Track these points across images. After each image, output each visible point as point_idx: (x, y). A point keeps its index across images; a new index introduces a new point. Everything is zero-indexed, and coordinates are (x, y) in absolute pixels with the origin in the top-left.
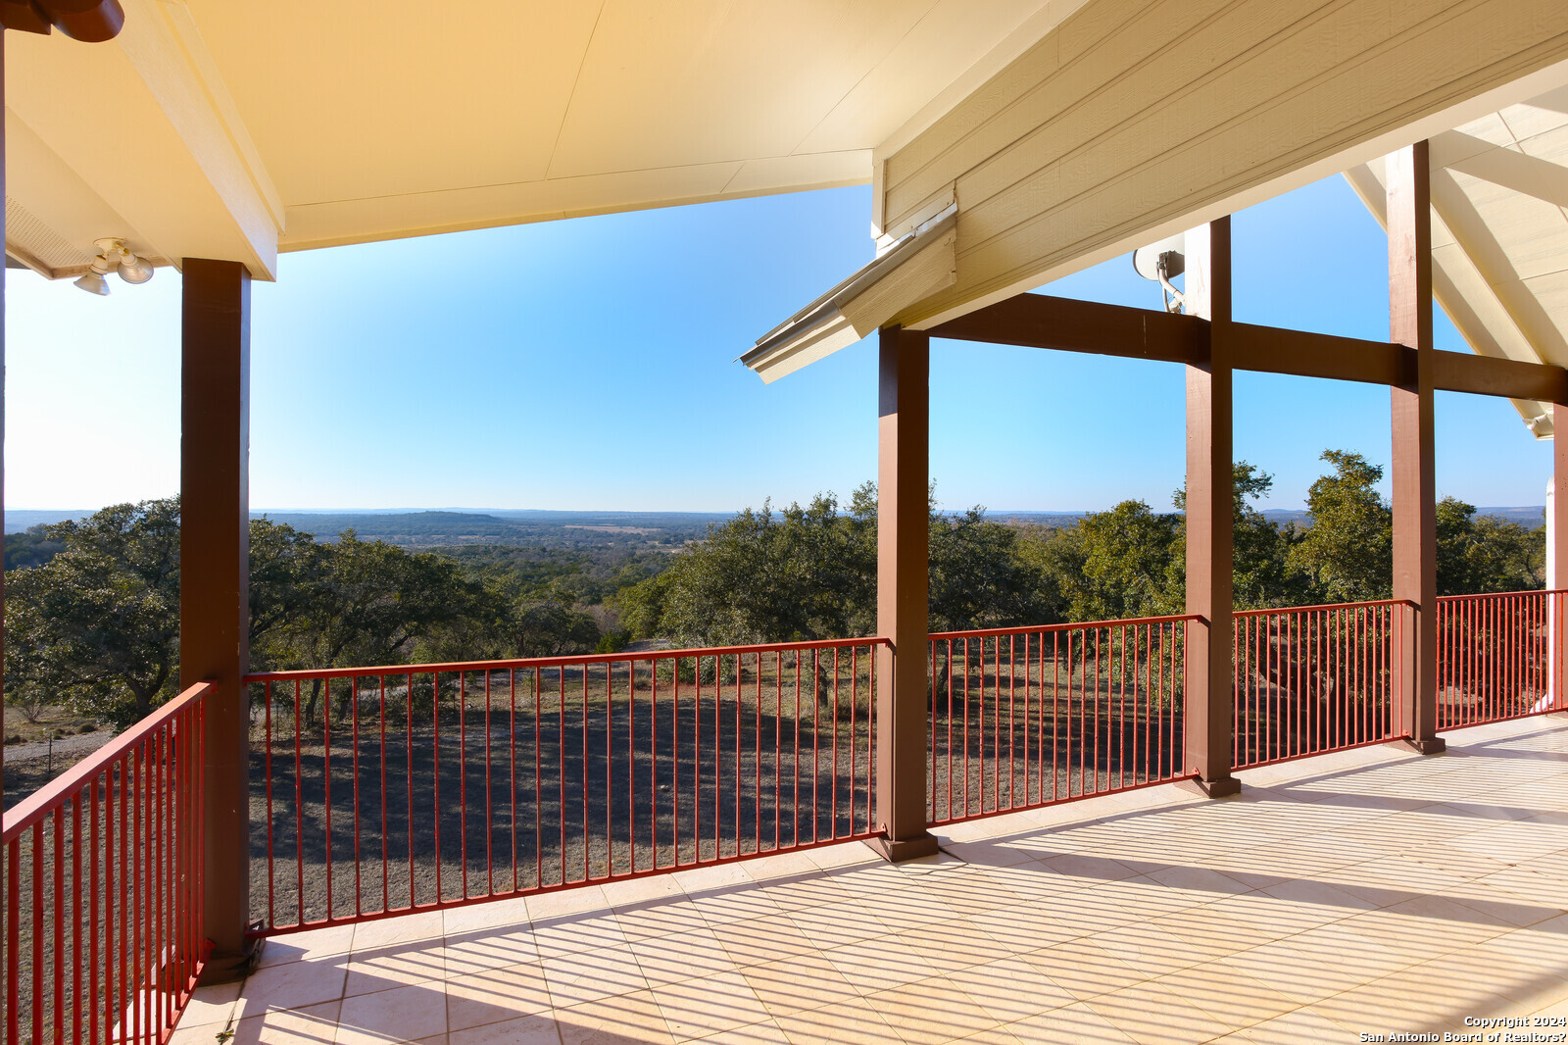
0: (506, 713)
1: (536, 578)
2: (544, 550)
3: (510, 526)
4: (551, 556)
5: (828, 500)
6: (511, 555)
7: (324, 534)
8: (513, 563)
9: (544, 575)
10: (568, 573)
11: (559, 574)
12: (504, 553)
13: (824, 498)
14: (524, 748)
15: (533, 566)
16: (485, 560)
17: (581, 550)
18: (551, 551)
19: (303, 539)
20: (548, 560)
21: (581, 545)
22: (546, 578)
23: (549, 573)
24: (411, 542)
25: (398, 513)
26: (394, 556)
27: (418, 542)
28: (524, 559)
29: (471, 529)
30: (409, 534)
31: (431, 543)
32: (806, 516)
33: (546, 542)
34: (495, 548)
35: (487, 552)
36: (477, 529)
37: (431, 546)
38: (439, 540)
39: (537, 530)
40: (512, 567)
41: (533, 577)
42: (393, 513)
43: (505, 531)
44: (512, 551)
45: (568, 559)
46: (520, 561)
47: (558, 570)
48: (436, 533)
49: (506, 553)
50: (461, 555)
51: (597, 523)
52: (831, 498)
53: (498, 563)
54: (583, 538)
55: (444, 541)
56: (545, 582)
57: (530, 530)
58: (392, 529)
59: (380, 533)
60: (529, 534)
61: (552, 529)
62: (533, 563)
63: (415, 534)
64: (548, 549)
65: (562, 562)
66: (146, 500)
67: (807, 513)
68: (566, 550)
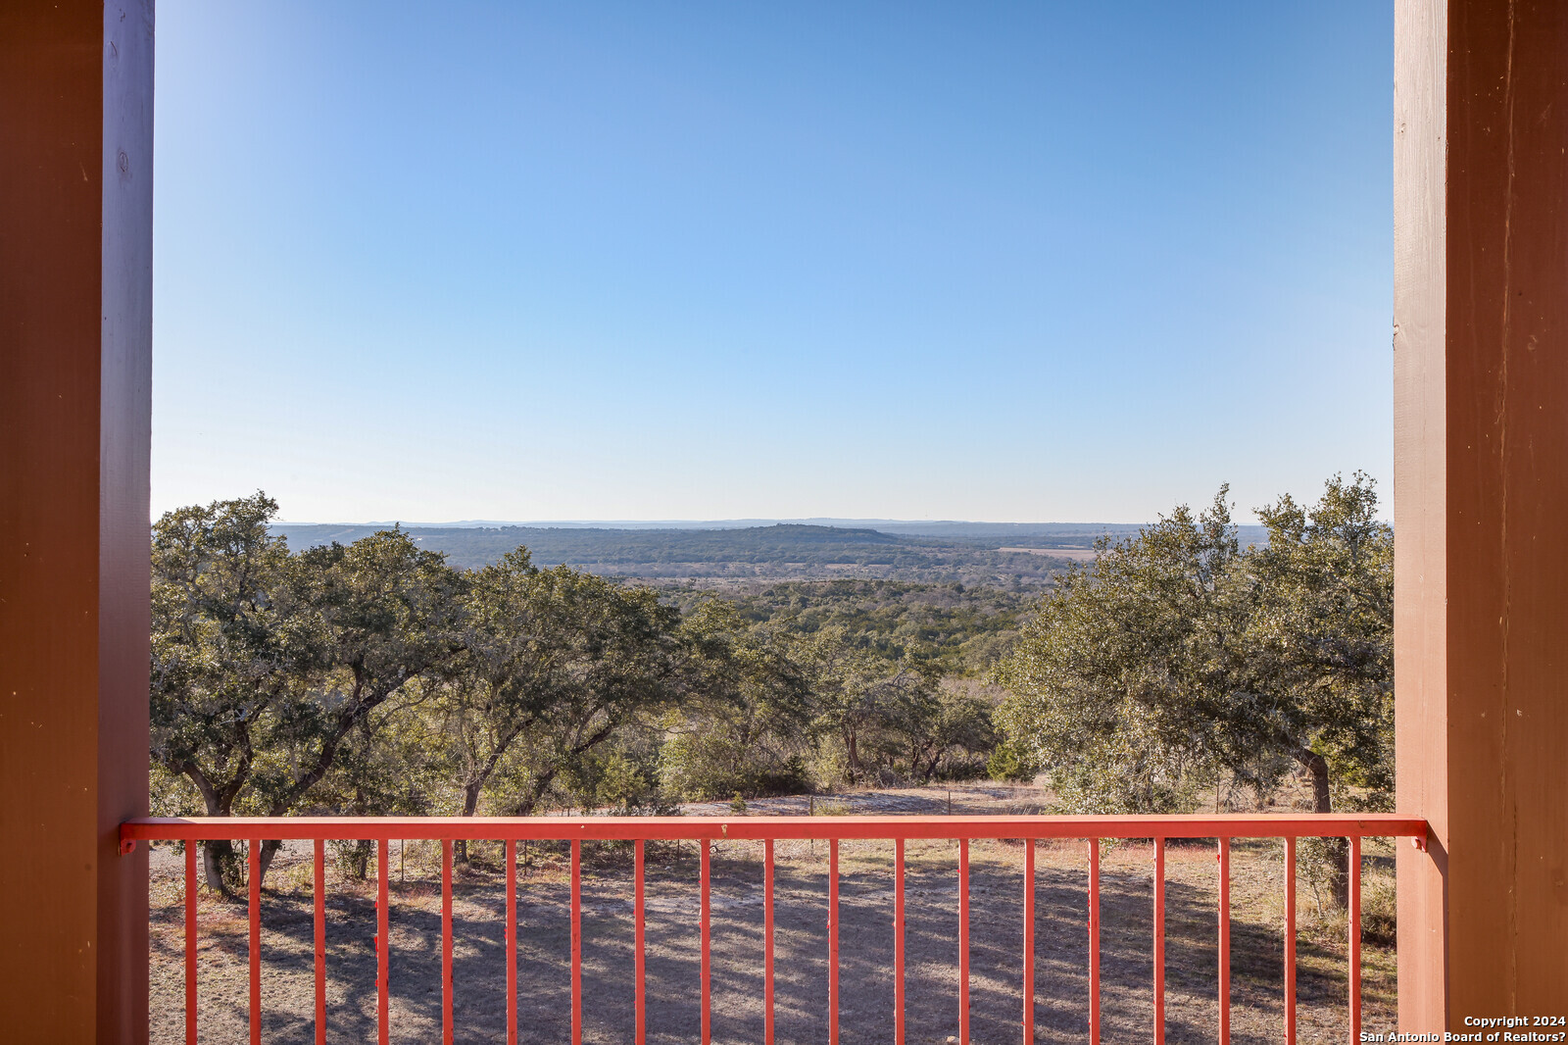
0: (756, 867)
1: (942, 637)
2: (960, 589)
3: (909, 548)
4: (971, 600)
5: (1356, 490)
6: (906, 596)
7: (629, 560)
8: (905, 610)
9: (957, 630)
10: (995, 628)
11: (980, 629)
12: (894, 594)
13: (1348, 483)
14: (746, 933)
15: (938, 615)
16: (863, 604)
17: (1028, 589)
18: (972, 591)
19: (431, 562)
20: (964, 606)
21: (1025, 581)
22: (959, 636)
23: (964, 629)
24: (754, 574)
25: (736, 527)
26: (594, 592)
27: (764, 574)
28: (925, 604)
29: (847, 553)
30: (751, 560)
31: (784, 576)
32: (1309, 522)
33: (968, 576)
34: (880, 584)
35: (867, 591)
36: (856, 554)
37: (783, 581)
38: (795, 570)
39: (952, 555)
40: (903, 616)
41: (936, 634)
42: (728, 527)
43: (899, 556)
44: (907, 591)
45: (999, 605)
46: (916, 606)
47: (979, 623)
48: (793, 560)
49: (896, 593)
50: (824, 596)
51: (1055, 543)
52: (1363, 486)
53: (883, 609)
54: (1030, 568)
55: (803, 572)
56: (956, 643)
57: (940, 556)
58: (726, 552)
59: (709, 559)
60: (939, 562)
61: (977, 554)
62: (939, 611)
63: (760, 561)
64: (967, 588)
65: (987, 609)
66: (220, 501)
67: (1312, 516)
68: (997, 589)
